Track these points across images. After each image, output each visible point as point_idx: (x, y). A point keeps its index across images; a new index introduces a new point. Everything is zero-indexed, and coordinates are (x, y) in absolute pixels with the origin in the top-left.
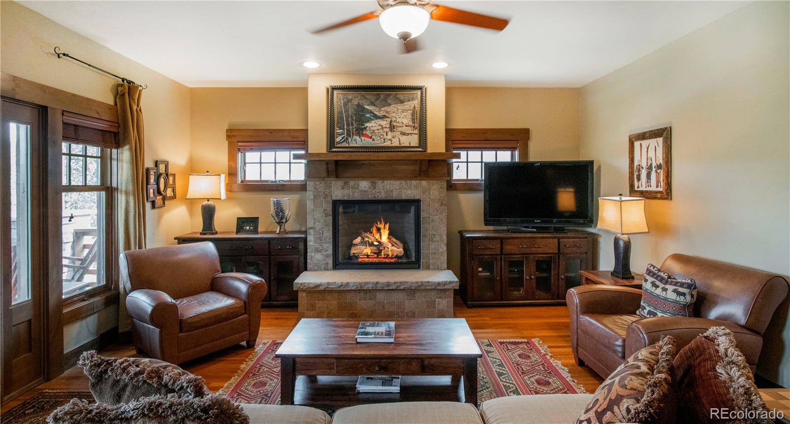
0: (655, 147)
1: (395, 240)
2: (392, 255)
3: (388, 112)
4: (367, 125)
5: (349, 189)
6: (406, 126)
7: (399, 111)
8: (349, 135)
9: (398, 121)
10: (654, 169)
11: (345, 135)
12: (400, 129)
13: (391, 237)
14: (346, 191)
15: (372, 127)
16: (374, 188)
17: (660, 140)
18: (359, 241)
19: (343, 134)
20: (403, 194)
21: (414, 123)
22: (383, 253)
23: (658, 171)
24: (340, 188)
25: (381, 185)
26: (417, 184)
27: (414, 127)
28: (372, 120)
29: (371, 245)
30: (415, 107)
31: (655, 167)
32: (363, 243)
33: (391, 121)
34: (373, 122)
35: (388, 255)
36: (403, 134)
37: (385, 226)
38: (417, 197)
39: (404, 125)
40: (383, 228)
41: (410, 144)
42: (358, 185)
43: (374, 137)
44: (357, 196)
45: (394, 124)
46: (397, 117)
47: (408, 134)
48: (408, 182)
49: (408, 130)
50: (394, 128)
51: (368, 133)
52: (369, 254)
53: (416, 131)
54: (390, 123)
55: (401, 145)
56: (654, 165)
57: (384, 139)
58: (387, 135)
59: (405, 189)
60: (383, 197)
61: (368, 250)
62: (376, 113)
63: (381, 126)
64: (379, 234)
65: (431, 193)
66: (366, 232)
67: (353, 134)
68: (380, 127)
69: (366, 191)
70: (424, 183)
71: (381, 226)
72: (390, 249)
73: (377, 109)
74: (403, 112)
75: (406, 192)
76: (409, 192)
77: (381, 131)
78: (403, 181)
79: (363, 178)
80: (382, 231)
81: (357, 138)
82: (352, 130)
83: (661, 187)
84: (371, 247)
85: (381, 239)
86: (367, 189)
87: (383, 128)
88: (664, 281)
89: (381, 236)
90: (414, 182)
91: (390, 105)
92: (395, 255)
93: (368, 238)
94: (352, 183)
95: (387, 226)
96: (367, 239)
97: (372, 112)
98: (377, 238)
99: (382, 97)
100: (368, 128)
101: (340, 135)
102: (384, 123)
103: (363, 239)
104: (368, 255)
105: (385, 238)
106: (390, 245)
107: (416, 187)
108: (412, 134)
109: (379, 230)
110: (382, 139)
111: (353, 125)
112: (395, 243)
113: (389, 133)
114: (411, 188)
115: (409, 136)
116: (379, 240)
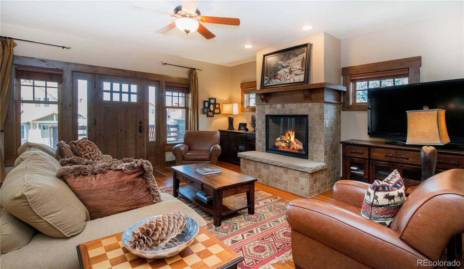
1: (298, 141)
2: (297, 149)
3: (289, 63)
4: (279, 72)
5: (272, 109)
6: (298, 70)
7: (295, 61)
8: (270, 79)
9: (294, 68)
11: (268, 80)
12: (295, 72)
13: (296, 139)
14: (271, 110)
15: (281, 73)
16: (284, 108)
18: (279, 139)
19: (268, 79)
20: (298, 112)
21: (302, 67)
22: (291, 147)
24: (268, 108)
25: (287, 106)
26: (306, 105)
27: (302, 70)
28: (282, 69)
29: (285, 142)
30: (304, 57)
32: (282, 141)
33: (290, 68)
34: (281, 70)
35: (294, 148)
36: (296, 75)
37: (292, 133)
38: (306, 113)
39: (297, 69)
41: (299, 81)
42: (276, 107)
43: (281, 79)
44: (276, 113)
45: (292, 69)
46: (294, 65)
47: (299, 75)
48: (301, 104)
49: (299, 72)
50: (292, 72)
51: (279, 77)
52: (284, 146)
53: (303, 72)
54: (290, 70)
55: (295, 82)
57: (286, 79)
58: (288, 77)
59: (299, 108)
60: (288, 113)
61: (283, 145)
62: (283, 65)
63: (285, 72)
64: (289, 137)
65: (314, 111)
66: (283, 136)
67: (272, 78)
68: (285, 73)
69: (280, 110)
70: (310, 104)
72: (295, 146)
73: (284, 63)
74: (297, 62)
75: (300, 110)
76: (301, 110)
77: (285, 75)
78: (298, 104)
79: (278, 102)
80: (291, 136)
81: (274, 80)
82: (272, 77)
84: (285, 143)
85: (290, 139)
86: (280, 108)
87: (286, 73)
89: (290, 138)
90: (304, 104)
91: (291, 59)
92: (298, 148)
93: (284, 138)
94: (274, 105)
95: (294, 133)
96: (283, 139)
97: (281, 65)
98: (288, 139)
99: (287, 55)
100: (279, 74)
101: (266, 80)
102: (287, 70)
103: (281, 138)
104: (283, 147)
105: (292, 139)
106: (295, 143)
107: (305, 107)
108: (301, 74)
109: (289, 135)
110: (285, 80)
111: (272, 74)
112: (298, 142)
113: (289, 76)
114: (302, 108)
115: (299, 76)
116: (289, 140)
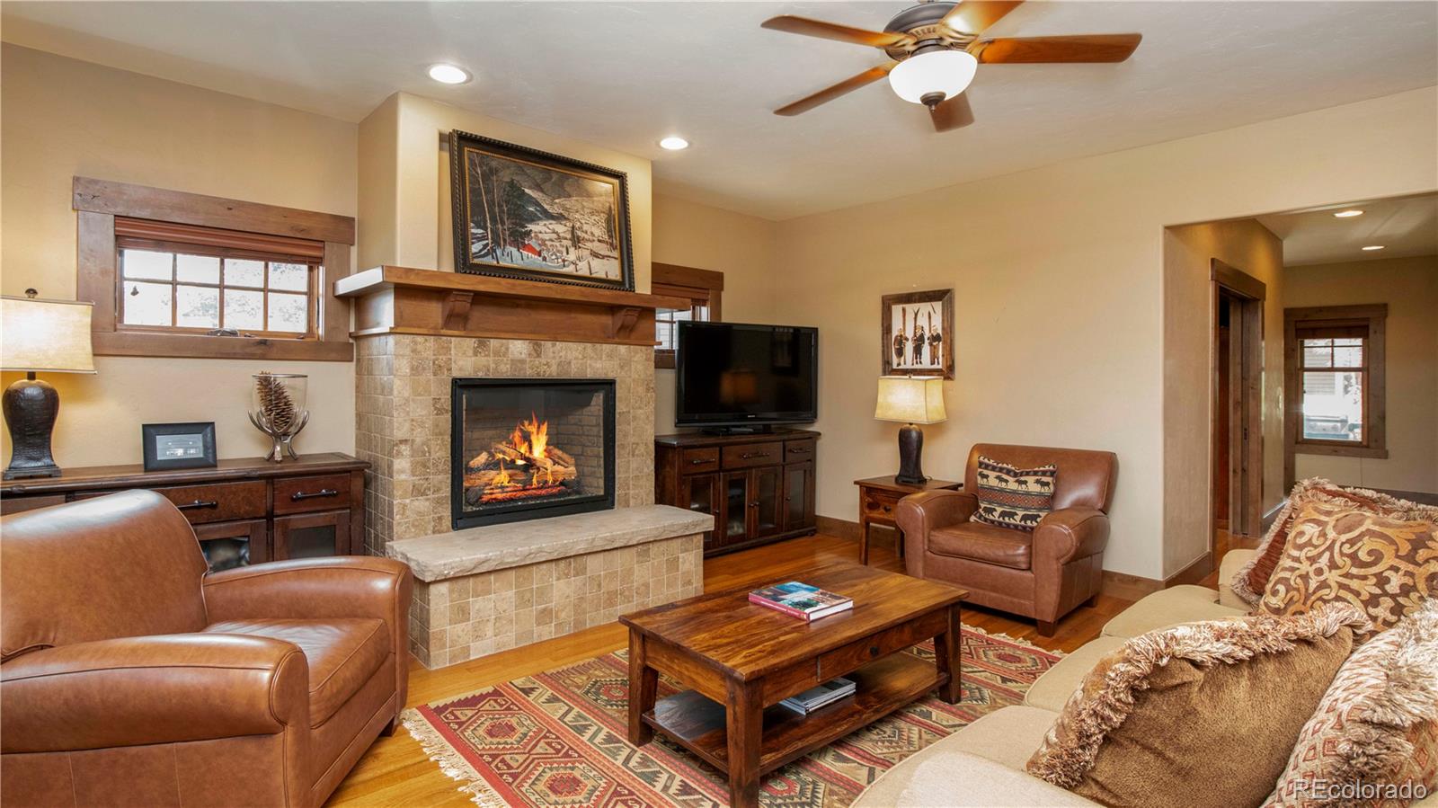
0: (929, 313)
1: (560, 453)
2: (555, 481)
3: (566, 209)
4: (530, 227)
5: (488, 355)
6: (599, 241)
7: (587, 211)
8: (496, 242)
9: (584, 229)
10: (927, 342)
11: (490, 241)
12: (589, 245)
13: (551, 447)
14: (482, 360)
15: (541, 232)
16: (539, 356)
17: (938, 305)
18: (483, 461)
19: (483, 238)
20: (588, 370)
21: (610, 237)
22: (534, 480)
23: (935, 344)
24: (470, 352)
25: (551, 350)
26: (612, 351)
27: (611, 244)
28: (540, 219)
29: (511, 465)
30: (610, 208)
31: (928, 339)
32: (494, 465)
33: (573, 227)
34: (542, 223)
35: (546, 482)
36: (595, 255)
37: (539, 427)
38: (610, 376)
39: (596, 239)
40: (535, 433)
41: (607, 276)
42: (507, 349)
43: (544, 253)
44: (505, 371)
45: (579, 233)
46: (583, 222)
47: (603, 257)
48: (598, 345)
49: (603, 249)
50: (579, 242)
51: (533, 243)
52: (506, 484)
53: (616, 254)
54: (573, 233)
55: (594, 276)
56: (927, 335)
57: (564, 261)
58: (568, 253)
59: (591, 358)
60: (554, 374)
61: (502, 477)
62: (546, 207)
63: (557, 233)
64: (527, 444)
65: (633, 369)
66: (500, 443)
67: (505, 240)
68: (555, 236)
69: (522, 362)
70: (623, 349)
71: (533, 429)
72: (549, 471)
73: (548, 201)
74: (592, 214)
75: (594, 365)
76: (598, 365)
77: (558, 244)
78: (589, 345)
79: (518, 334)
80: (533, 438)
81: (514, 250)
82: (503, 234)
83: (938, 363)
84: (510, 471)
85: (531, 452)
86: (523, 356)
87: (559, 238)
88: (1012, 474)
89: (530, 447)
90: (607, 347)
91: (570, 196)
92: (561, 479)
93: (504, 453)
94: (493, 343)
95: (544, 428)
96: (501, 456)
97: (539, 205)
98: (523, 451)
99: (555, 177)
100: (533, 235)
101: (480, 239)
102: (561, 228)
103: (491, 455)
104: (502, 487)
105: (539, 451)
106: (549, 463)
107: (610, 356)
108: (609, 257)
109: (527, 438)
110: (560, 260)
111: (503, 223)
112: (560, 458)
113: (572, 250)
114: (601, 359)
115: (605, 261)
116: (527, 455)
